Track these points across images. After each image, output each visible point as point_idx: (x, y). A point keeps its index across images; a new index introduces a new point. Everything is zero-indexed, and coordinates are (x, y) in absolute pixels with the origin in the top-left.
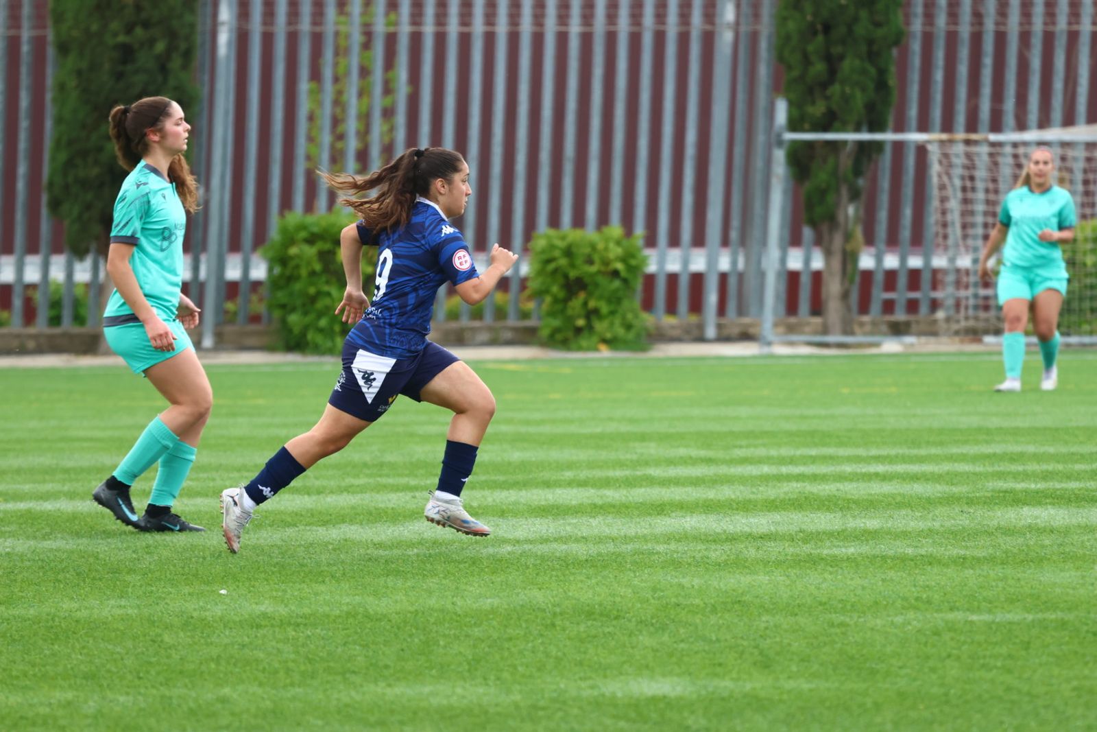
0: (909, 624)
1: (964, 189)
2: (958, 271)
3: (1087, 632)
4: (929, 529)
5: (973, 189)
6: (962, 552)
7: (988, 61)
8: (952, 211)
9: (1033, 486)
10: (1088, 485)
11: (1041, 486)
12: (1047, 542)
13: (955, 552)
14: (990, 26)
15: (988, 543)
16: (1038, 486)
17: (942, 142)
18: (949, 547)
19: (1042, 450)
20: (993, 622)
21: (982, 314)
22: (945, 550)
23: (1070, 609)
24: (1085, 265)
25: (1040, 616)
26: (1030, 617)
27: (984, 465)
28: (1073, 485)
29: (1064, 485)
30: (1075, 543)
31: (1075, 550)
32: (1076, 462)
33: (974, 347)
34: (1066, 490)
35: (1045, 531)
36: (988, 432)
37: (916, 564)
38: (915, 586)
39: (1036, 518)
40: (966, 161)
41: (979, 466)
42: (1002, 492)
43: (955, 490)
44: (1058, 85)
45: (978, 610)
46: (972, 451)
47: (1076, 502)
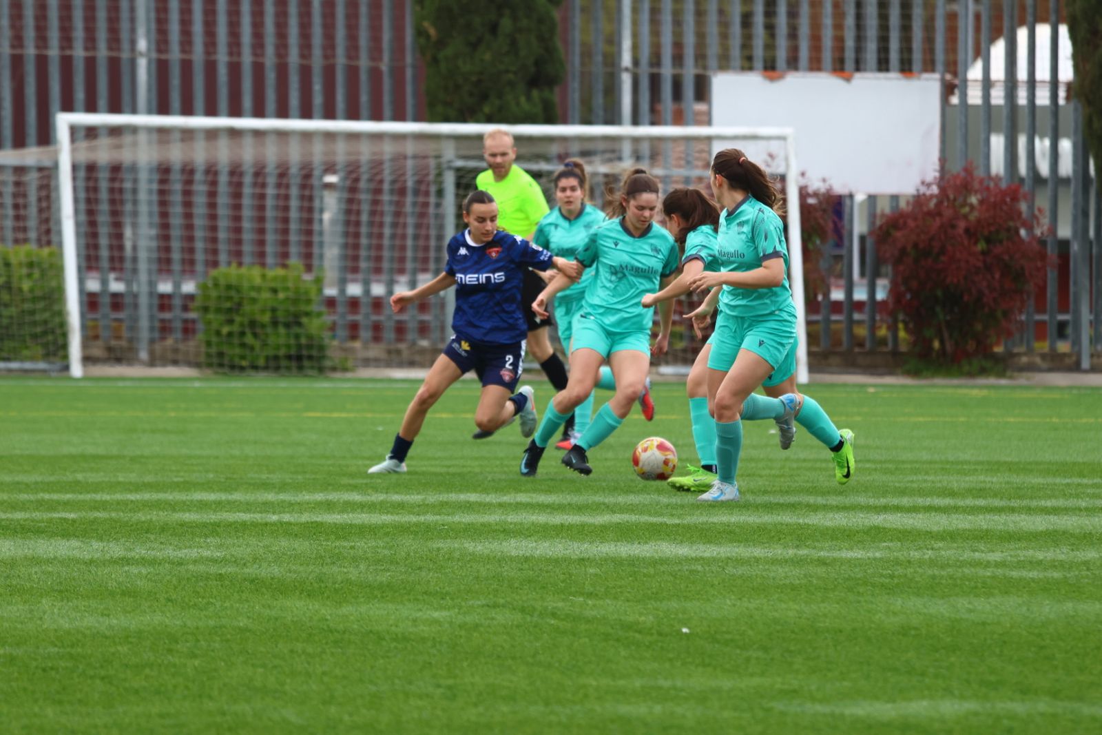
3: (37, 667)
10: (34, 515)
23: (18, 645)
24: (20, 290)
28: (19, 515)
29: (9, 516)
30: (22, 576)
31: (23, 583)
32: (20, 491)
34: (12, 520)
47: (22, 533)
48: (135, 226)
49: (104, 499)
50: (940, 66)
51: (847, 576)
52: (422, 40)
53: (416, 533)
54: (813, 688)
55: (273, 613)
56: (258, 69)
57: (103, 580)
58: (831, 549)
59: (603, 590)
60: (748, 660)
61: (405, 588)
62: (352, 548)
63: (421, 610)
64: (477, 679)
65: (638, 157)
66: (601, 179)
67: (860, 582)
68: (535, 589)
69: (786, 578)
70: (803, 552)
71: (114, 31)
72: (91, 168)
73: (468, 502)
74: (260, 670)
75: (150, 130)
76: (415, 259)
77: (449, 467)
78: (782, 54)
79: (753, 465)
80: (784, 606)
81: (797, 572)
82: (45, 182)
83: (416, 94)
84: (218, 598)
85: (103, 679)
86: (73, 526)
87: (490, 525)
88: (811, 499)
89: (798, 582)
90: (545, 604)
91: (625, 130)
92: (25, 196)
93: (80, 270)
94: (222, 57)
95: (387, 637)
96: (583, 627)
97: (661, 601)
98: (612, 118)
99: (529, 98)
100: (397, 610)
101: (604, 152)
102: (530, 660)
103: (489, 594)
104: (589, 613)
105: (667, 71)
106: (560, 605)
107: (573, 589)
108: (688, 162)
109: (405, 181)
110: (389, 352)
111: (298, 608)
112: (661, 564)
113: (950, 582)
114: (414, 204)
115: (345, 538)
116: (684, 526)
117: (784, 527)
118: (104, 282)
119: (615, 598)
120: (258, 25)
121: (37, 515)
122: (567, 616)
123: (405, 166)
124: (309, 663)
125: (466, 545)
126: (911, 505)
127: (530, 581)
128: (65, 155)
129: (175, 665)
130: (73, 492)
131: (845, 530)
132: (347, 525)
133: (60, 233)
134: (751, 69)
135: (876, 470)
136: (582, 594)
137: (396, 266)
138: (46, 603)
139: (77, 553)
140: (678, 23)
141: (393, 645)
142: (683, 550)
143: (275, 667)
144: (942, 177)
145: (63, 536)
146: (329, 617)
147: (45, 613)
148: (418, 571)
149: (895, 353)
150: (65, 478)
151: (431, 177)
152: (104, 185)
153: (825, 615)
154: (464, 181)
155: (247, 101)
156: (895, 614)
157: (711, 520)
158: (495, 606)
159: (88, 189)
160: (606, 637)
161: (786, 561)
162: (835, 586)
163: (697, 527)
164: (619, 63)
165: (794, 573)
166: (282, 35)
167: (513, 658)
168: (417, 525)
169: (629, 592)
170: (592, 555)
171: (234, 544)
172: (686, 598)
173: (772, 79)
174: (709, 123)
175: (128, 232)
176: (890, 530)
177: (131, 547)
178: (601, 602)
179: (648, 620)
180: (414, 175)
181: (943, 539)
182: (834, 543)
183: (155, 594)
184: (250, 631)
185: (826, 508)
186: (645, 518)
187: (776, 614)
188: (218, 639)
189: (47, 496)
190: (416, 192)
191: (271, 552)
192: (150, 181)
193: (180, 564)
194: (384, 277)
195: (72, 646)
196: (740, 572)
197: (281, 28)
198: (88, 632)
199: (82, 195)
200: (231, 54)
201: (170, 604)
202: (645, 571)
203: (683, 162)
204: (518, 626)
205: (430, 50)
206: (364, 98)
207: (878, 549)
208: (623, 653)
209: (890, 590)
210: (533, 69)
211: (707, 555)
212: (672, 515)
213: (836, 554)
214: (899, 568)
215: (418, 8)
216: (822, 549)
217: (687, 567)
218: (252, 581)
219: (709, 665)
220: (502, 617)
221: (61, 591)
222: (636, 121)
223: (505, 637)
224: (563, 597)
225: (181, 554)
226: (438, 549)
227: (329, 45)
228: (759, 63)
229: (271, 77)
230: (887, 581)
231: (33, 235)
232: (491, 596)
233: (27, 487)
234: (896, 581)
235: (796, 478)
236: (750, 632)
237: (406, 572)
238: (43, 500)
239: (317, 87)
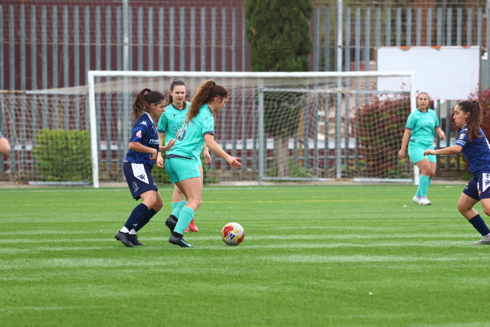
0: (7, 312)
1: (16, 115)
2: (16, 151)
3: (87, 314)
4: (13, 269)
5: (20, 115)
6: (29, 279)
7: (23, 58)
8: (12, 125)
9: (58, 249)
11: (61, 249)
12: (66, 274)
13: (26, 279)
14: (23, 42)
15: (40, 275)
16: (60, 249)
17: (5, 94)
18: (22, 277)
19: (60, 233)
20: (45, 310)
21: (28, 172)
22: (21, 278)
23: (79, 304)
24: (72, 150)
25: (66, 307)
26: (61, 308)
27: (35, 240)
28: (76, 248)
29: (71, 249)
30: (79, 275)
31: (79, 278)
32: (76, 238)
33: (25, 186)
34: (73, 250)
35: (65, 269)
36: (35, 224)
37: (8, 284)
38: (8, 295)
39: (61, 263)
40: (17, 103)
41: (33, 240)
42: (44, 252)
43: (23, 251)
44: (55, 69)
45: (38, 305)
46: (29, 233)
47: (77, 256)
48: (122, 120)
49: (112, 241)
50: (479, 42)
51: (441, 268)
52: (250, 35)
53: (250, 253)
54: (428, 317)
55: (189, 289)
56: (177, 50)
57: (114, 276)
58: (433, 257)
59: (334, 276)
60: (399, 306)
61: (246, 277)
62: (222, 260)
63: (254, 286)
64: (280, 316)
65: (344, 85)
66: (328, 96)
67: (447, 271)
68: (304, 276)
69: (414, 270)
70: (421, 258)
71: (114, 34)
72: (103, 95)
73: (272, 239)
74: (185, 314)
75: (129, 77)
76: (246, 133)
77: (263, 224)
78: (409, 39)
79: (397, 221)
80: (414, 282)
81: (419, 267)
82: (83, 101)
83: (246, 59)
84: (165, 283)
85: (116, 319)
86: (100, 253)
87: (282, 249)
88: (424, 235)
89: (419, 271)
90: (309, 283)
91: (339, 73)
92: (74, 108)
93: (98, 140)
94: (161, 45)
95: (240, 298)
96: (325, 292)
97: (359, 281)
98: (333, 68)
99: (296, 60)
100: (243, 286)
101: (330, 83)
102: (303, 307)
103: (284, 279)
104: (328, 287)
105: (358, 47)
106: (315, 283)
107: (320, 276)
108: (367, 87)
109: (241, 98)
110: (234, 174)
111: (200, 286)
112: (359, 265)
113: (487, 270)
114: (246, 108)
115: (219, 256)
116: (368, 248)
117: (412, 247)
118: (109, 146)
119: (339, 280)
120: (177, 30)
121: (83, 248)
122: (318, 288)
123: (241, 91)
124: (206, 310)
125: (273, 258)
126: (469, 237)
127: (301, 273)
128: (92, 89)
129: (147, 312)
130: (99, 238)
131: (439, 249)
132: (219, 250)
133: (89, 124)
134: (395, 45)
135: (452, 222)
136: (324, 278)
137: (237, 136)
138: (90, 286)
139: (102, 265)
140: (363, 26)
141: (242, 302)
142: (369, 259)
143: (191, 312)
144: (480, 92)
145: (96, 257)
146: (214, 290)
147: (89, 291)
148: (252, 270)
149: (458, 170)
150: (95, 232)
151: (253, 96)
152: (109, 102)
153: (432, 286)
154: (267, 97)
155: (172, 64)
156: (463, 285)
157: (380, 245)
158: (287, 284)
159: (102, 104)
160: (336, 297)
161: (414, 263)
162: (436, 273)
163: (374, 249)
164: (337, 44)
165: (418, 267)
166: (188, 34)
167: (296, 307)
168: (250, 250)
169: (345, 277)
170: (328, 261)
171: (171, 260)
172: (370, 279)
173: (404, 50)
174: (376, 70)
175: (119, 123)
176: (459, 248)
177: (126, 261)
178: (333, 282)
179: (354, 289)
180: (245, 95)
181: (483, 252)
182: (435, 254)
183: (137, 281)
184: (179, 297)
185: (430, 239)
186: (351, 245)
187: (411, 286)
188: (166, 301)
189: (87, 240)
190: (247, 103)
191: (187, 262)
192: (129, 100)
193: (147, 268)
194: (232, 141)
195: (102, 305)
196: (394, 268)
197: (187, 30)
198: (109, 299)
199: (99, 107)
200: (165, 43)
201: (144, 286)
202: (352, 268)
203: (364, 87)
204: (297, 293)
205: (253, 40)
206: (224, 62)
207: (455, 256)
208: (344, 304)
209: (461, 274)
210: (298, 47)
211: (379, 260)
212: (363, 243)
213: (436, 259)
214: (464, 265)
215: (248, 21)
216: (429, 257)
217: (370, 266)
218: (179, 275)
219: (382, 308)
220: (290, 289)
221: (96, 281)
222: (344, 70)
223: (291, 298)
224: (316, 280)
225: (147, 264)
226: (260, 260)
227: (209, 39)
228: (398, 42)
229: (182, 53)
230: (459, 270)
231: (77, 125)
232: (285, 280)
233: (79, 236)
234: (463, 270)
235: (417, 226)
236: (399, 294)
237: (246, 270)
238: (86, 242)
239: (203, 57)
